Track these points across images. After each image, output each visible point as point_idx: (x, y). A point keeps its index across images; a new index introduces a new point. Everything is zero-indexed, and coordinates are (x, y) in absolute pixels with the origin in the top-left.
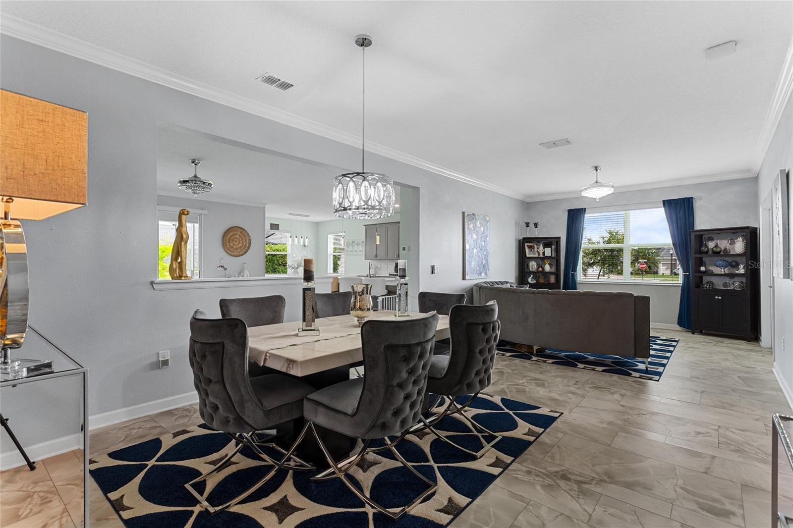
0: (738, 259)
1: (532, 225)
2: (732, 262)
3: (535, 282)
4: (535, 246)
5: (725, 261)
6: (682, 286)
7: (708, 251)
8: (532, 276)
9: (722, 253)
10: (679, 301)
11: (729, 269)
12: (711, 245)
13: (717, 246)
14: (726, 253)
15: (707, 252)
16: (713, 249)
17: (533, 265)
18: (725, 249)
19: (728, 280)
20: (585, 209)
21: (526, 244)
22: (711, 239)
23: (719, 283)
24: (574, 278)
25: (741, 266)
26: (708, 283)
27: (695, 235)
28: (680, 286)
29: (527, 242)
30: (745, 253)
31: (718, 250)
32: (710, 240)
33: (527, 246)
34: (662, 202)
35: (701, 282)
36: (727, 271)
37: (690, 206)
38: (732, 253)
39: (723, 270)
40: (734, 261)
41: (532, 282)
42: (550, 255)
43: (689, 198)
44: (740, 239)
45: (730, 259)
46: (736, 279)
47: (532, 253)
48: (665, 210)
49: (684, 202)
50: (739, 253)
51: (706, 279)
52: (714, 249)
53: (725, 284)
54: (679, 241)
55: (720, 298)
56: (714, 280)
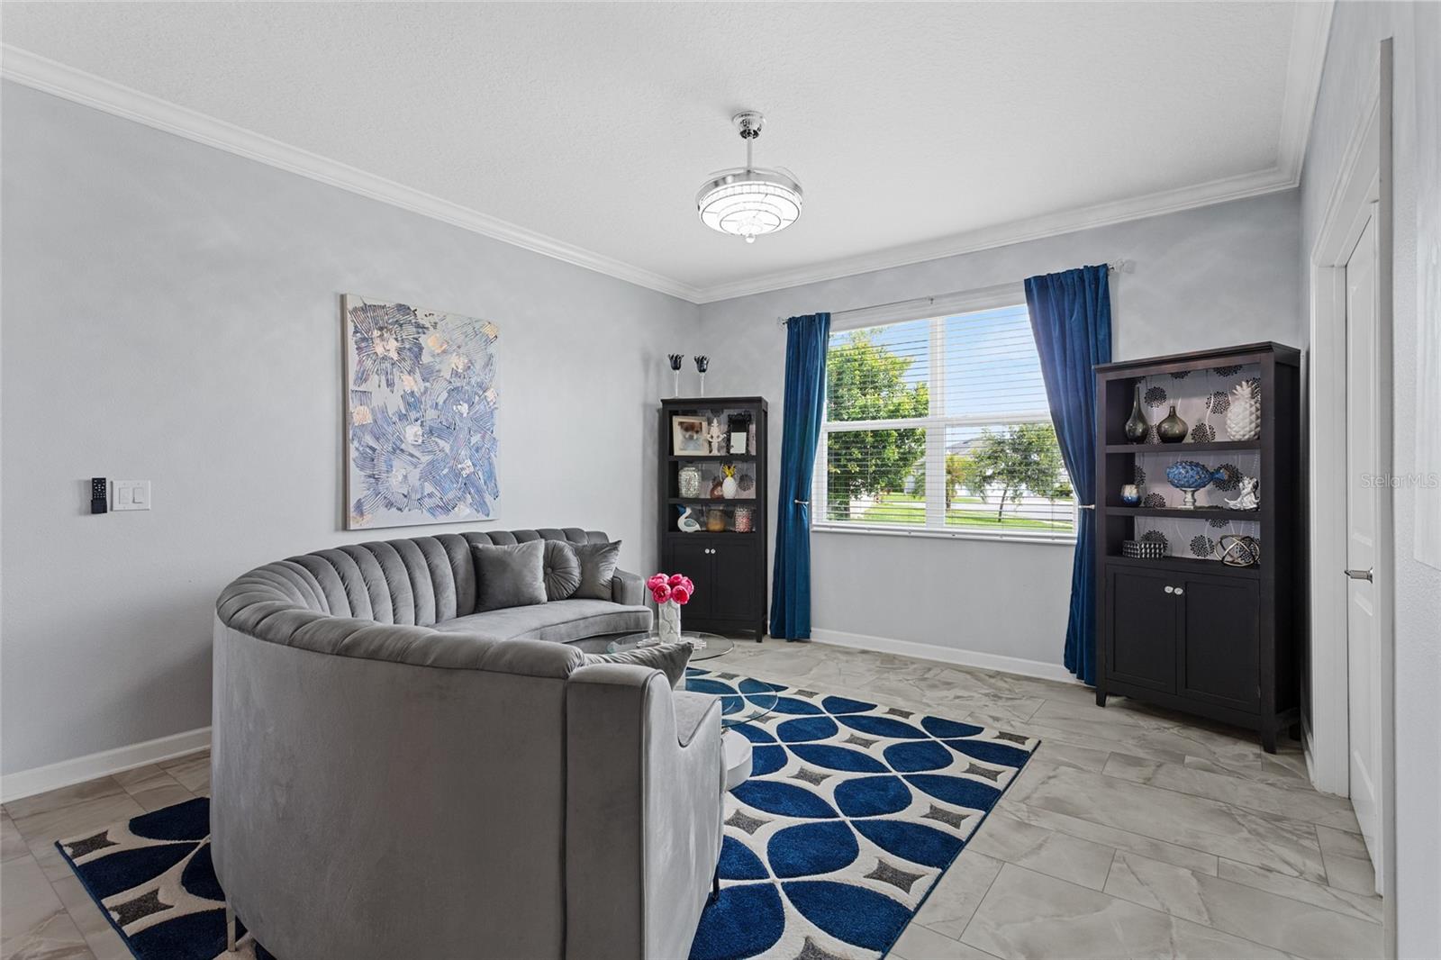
0: (1237, 460)
1: (689, 364)
2: (1218, 471)
3: (697, 527)
4: (705, 424)
5: (1197, 465)
6: (1077, 546)
7: (1146, 433)
8: (688, 511)
9: (1188, 439)
10: (1070, 593)
11: (1209, 493)
12: (1157, 414)
13: (1172, 416)
14: (1203, 441)
15: (1142, 439)
16: (1160, 426)
17: (690, 482)
18: (1200, 429)
19: (1205, 529)
20: (828, 315)
21: (676, 420)
22: (1157, 395)
23: (1181, 538)
24: (802, 519)
25: (1247, 485)
26: (1148, 537)
27: (1108, 382)
28: (1071, 545)
29: (677, 413)
30: (1259, 436)
31: (1177, 430)
32: (1156, 399)
33: (681, 424)
34: (1023, 287)
35: (1130, 535)
36: (1203, 498)
37: (1101, 291)
38: (1218, 439)
39: (1189, 496)
40: (1227, 467)
41: (690, 530)
42: (744, 452)
43: (1095, 270)
44: (1244, 390)
45: (1211, 462)
46: (1232, 527)
47: (692, 444)
48: (1032, 312)
49: (1082, 280)
50: (1238, 437)
51: (1143, 525)
52: (1166, 426)
53: (1198, 544)
54: (1068, 406)
55: (1179, 591)
56: (1167, 527)
